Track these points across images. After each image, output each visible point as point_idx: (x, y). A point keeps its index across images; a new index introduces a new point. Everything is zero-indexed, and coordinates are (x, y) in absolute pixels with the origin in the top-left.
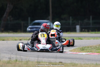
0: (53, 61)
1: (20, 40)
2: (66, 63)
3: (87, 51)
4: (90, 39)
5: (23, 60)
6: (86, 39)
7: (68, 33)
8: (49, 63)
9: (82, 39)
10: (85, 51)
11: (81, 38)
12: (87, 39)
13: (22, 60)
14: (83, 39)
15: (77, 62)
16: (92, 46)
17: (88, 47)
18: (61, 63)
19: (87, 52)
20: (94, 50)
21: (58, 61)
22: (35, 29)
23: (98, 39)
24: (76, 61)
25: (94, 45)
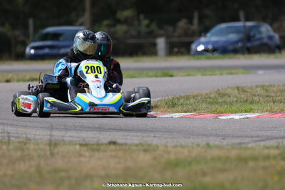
0: (93, 138)
1: (8, 81)
2: (126, 144)
3: (185, 109)
4: (194, 75)
5: (12, 139)
6: (181, 76)
7: (135, 59)
8: (81, 145)
9: (171, 76)
10: (180, 108)
11: (171, 72)
12: (184, 76)
13: (9, 137)
14: (176, 76)
15: (155, 141)
16: (197, 96)
17: (187, 98)
18: (114, 143)
19: (185, 112)
20: (204, 105)
21: (105, 137)
22: (47, 51)
23: (215, 75)
24: (154, 136)
25: (204, 92)
